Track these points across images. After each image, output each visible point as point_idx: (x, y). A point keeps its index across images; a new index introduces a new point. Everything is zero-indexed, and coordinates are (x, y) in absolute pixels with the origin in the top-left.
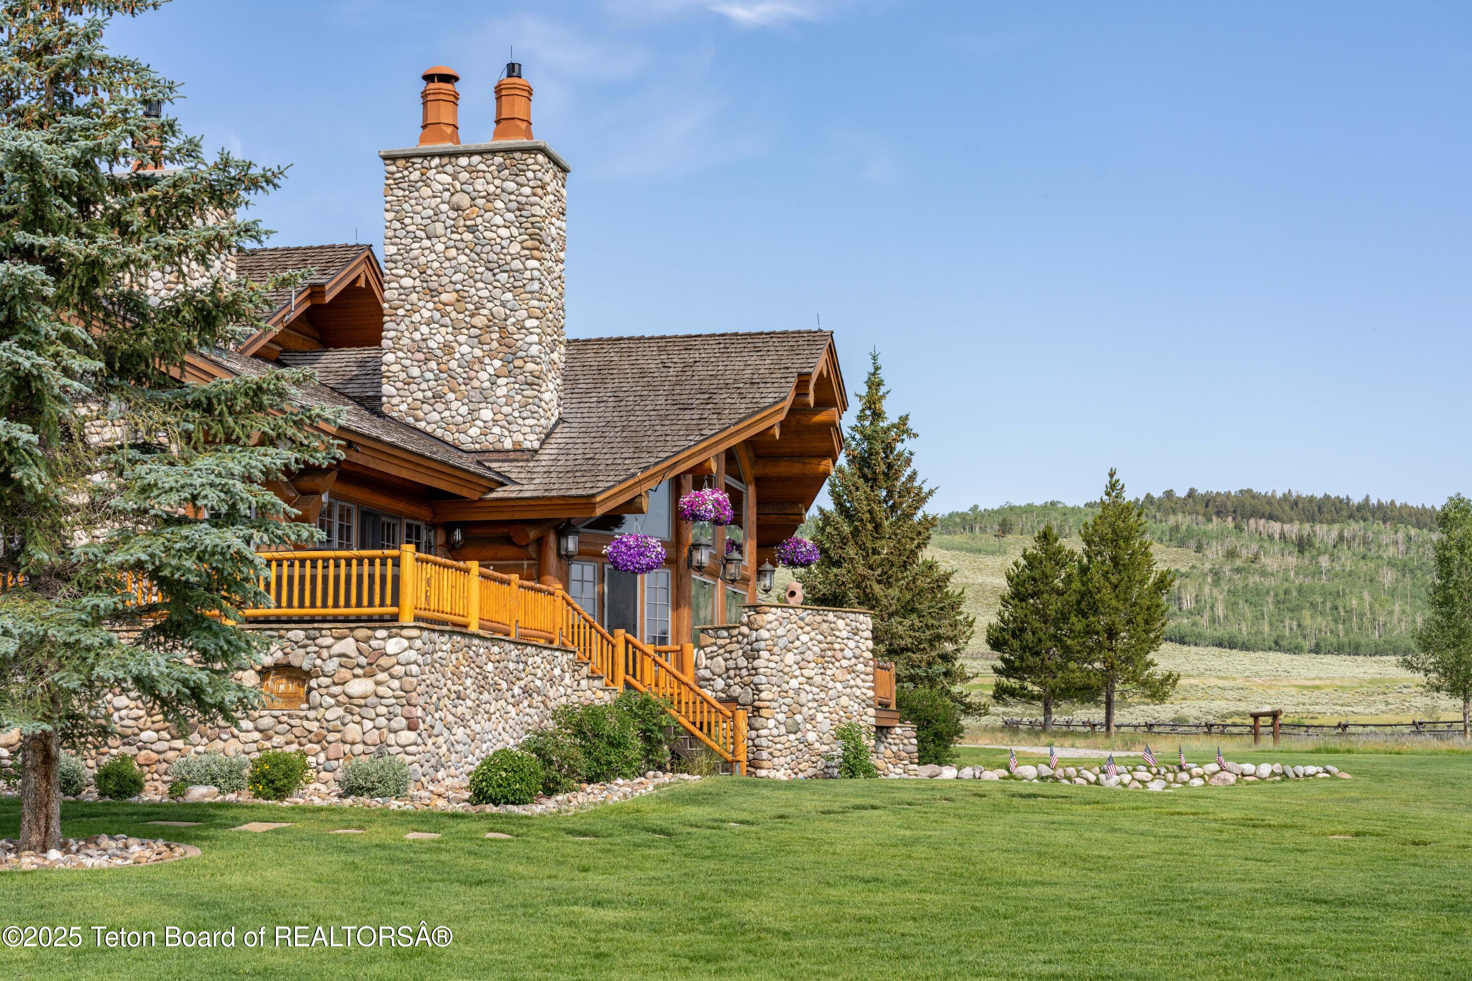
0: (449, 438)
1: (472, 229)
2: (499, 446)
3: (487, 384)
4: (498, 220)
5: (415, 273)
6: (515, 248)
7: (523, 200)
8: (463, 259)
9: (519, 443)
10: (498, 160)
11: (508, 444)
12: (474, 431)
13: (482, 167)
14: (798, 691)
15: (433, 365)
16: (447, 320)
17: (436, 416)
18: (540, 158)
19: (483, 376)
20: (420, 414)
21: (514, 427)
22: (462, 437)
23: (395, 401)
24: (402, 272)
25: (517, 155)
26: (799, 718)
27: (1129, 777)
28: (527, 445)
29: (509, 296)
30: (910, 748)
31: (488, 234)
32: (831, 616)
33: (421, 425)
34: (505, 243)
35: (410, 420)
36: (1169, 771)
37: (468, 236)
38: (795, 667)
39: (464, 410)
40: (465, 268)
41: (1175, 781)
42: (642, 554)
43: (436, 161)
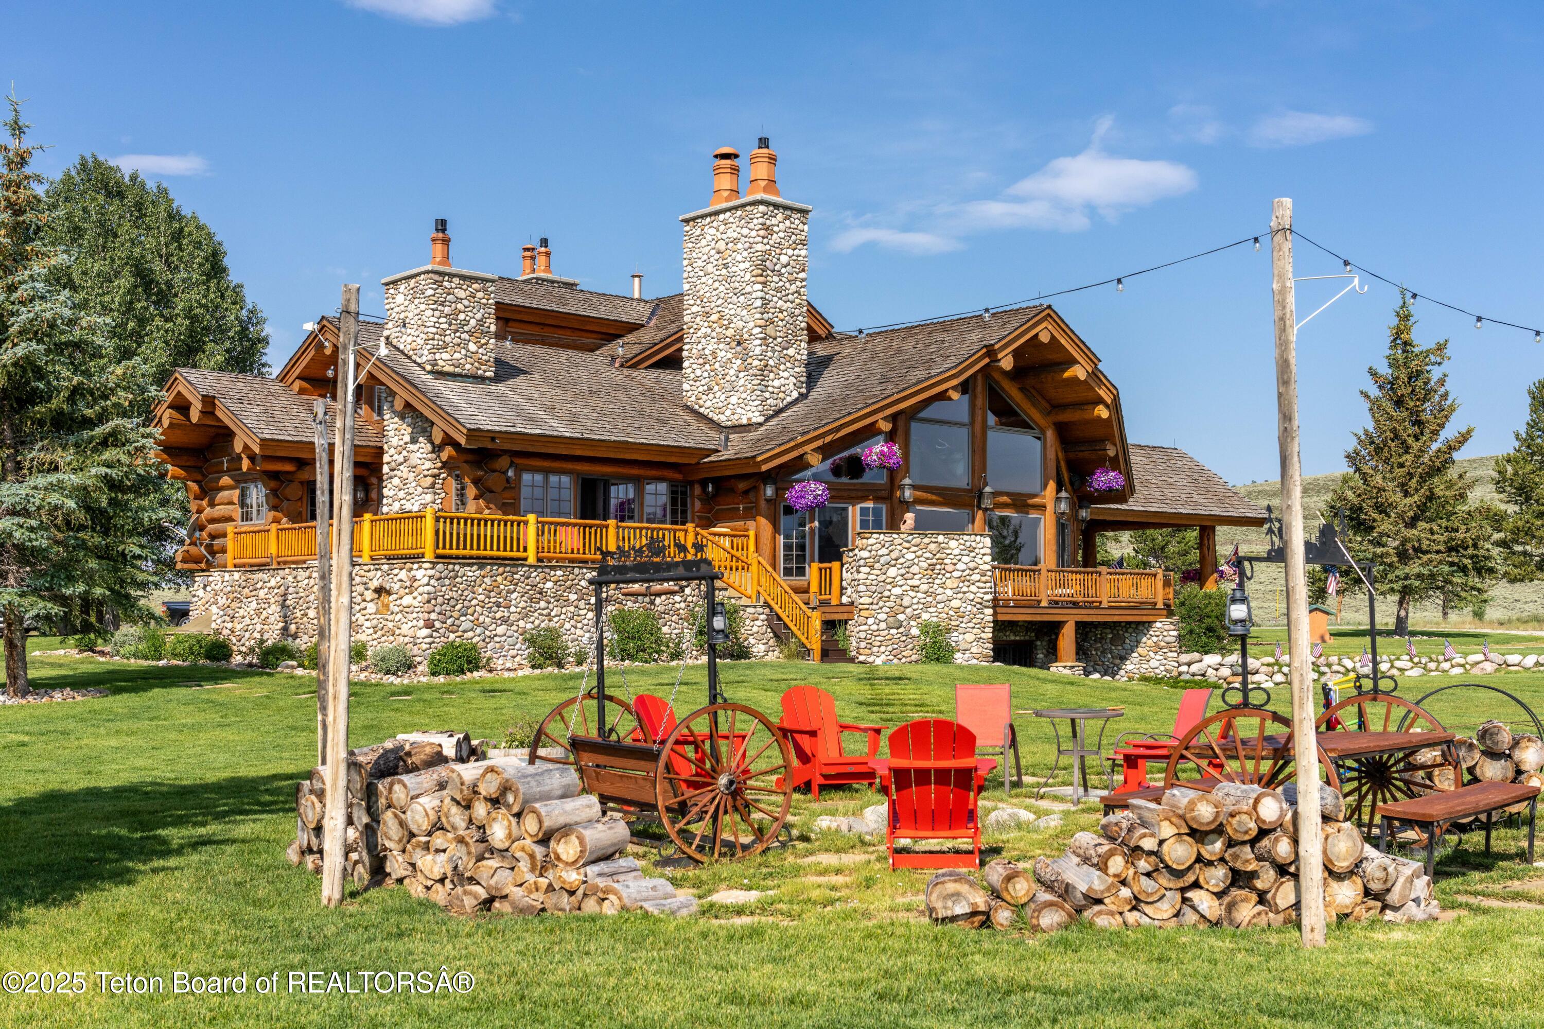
0: (715, 418)
1: (726, 266)
2: (740, 422)
3: (734, 378)
4: (739, 258)
5: (698, 302)
6: (748, 276)
7: (751, 240)
8: (722, 288)
9: (749, 419)
10: (739, 213)
11: (745, 421)
12: (728, 413)
13: (731, 220)
14: (900, 597)
15: (707, 367)
16: (714, 334)
17: (708, 404)
18: (762, 208)
19: (732, 372)
20: (701, 402)
21: (748, 408)
22: (723, 418)
23: (689, 394)
24: (691, 302)
25: (748, 208)
26: (901, 617)
27: (1389, 665)
28: (754, 420)
29: (745, 312)
30: (1169, 639)
31: (734, 269)
32: (941, 538)
33: (702, 410)
34: (742, 274)
35: (696, 407)
36: (1431, 660)
37: (724, 272)
38: (899, 578)
39: (723, 398)
40: (722, 295)
41: (1437, 670)
42: (802, 497)
43: (708, 219)
